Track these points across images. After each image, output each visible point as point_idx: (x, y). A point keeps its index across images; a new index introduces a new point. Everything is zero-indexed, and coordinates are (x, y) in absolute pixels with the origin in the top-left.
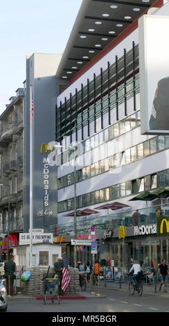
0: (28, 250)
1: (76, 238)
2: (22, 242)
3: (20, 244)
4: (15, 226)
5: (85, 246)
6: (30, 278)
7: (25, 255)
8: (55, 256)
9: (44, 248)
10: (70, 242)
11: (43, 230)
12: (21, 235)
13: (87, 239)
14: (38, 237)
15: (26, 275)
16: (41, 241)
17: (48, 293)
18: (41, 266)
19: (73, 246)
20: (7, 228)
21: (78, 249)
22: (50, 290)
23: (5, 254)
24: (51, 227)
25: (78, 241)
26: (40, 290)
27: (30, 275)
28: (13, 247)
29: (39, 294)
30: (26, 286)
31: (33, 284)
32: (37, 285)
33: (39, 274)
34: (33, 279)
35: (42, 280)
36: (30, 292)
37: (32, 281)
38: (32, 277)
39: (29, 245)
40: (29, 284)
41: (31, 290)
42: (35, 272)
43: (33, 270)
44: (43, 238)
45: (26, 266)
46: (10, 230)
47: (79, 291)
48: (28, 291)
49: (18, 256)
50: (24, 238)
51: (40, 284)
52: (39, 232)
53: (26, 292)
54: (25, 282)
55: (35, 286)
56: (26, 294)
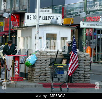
0: (34, 31)
1: (85, 20)
2: (27, 22)
3: (26, 25)
4: (17, 5)
5: (95, 29)
6: (36, 63)
7: (31, 37)
8: (63, 39)
9: (52, 30)
10: (79, 25)
11: (51, 10)
13: (97, 21)
14: (45, 18)
15: (31, 60)
16: (49, 22)
17: (56, 79)
18: (48, 50)
19: (83, 29)
21: (87, 32)
22: (59, 76)
23: (6, 36)
24: (58, 7)
25: (88, 23)
26: (47, 77)
27: (35, 59)
28: (17, 28)
29: (45, 80)
30: (31, 72)
31: (39, 70)
32: (43, 71)
33: (46, 59)
34: (39, 64)
35: (49, 65)
36: (35, 79)
37: (38, 66)
38: (38, 62)
39: (35, 26)
40: (35, 69)
41: (37, 76)
42: (42, 57)
43: (39, 53)
44: (50, 18)
45: (31, 49)
46: (13, 10)
47: (89, 79)
48: (33, 77)
49: (22, 38)
50: (29, 18)
51: (47, 69)
52: (47, 12)
53: (31, 78)
54: (30, 67)
55: (41, 72)
56: (32, 80)
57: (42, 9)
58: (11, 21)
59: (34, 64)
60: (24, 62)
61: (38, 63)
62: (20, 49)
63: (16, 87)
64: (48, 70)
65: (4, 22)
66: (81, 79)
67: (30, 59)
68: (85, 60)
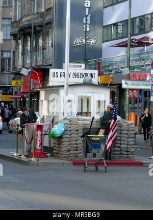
0: (62, 92)
1: (128, 78)
2: (53, 81)
3: (51, 84)
4: (40, 59)
5: (140, 90)
6: (64, 133)
9: (85, 92)
10: (121, 85)
11: (83, 65)
12: (52, 71)
14: (77, 75)
15: (58, 130)
16: (81, 80)
19: (125, 90)
20: (28, 61)
21: (130, 93)
22: (94, 151)
23: (24, 99)
26: (78, 152)
27: (63, 129)
28: (40, 88)
29: (76, 157)
30: (57, 146)
31: (68, 143)
32: (74, 144)
33: (77, 129)
34: (68, 136)
35: (82, 137)
36: (63, 154)
37: (67, 138)
38: (66, 132)
39: (63, 86)
40: (63, 142)
41: (65, 151)
42: (72, 126)
43: (68, 122)
44: (83, 76)
45: (58, 116)
46: (33, 65)
47: (134, 154)
48: (60, 152)
49: (46, 101)
50: (56, 75)
51: (78, 142)
52: (78, 68)
53: (58, 153)
54: (57, 139)
55: (72, 145)
56: (58, 156)
57: (72, 64)
58: (32, 80)
59: (62, 136)
60: (48, 133)
61: (67, 134)
62: (44, 116)
63: (37, 165)
64: (80, 144)
65: (22, 80)
66: (123, 156)
67: (56, 128)
68: (128, 131)
